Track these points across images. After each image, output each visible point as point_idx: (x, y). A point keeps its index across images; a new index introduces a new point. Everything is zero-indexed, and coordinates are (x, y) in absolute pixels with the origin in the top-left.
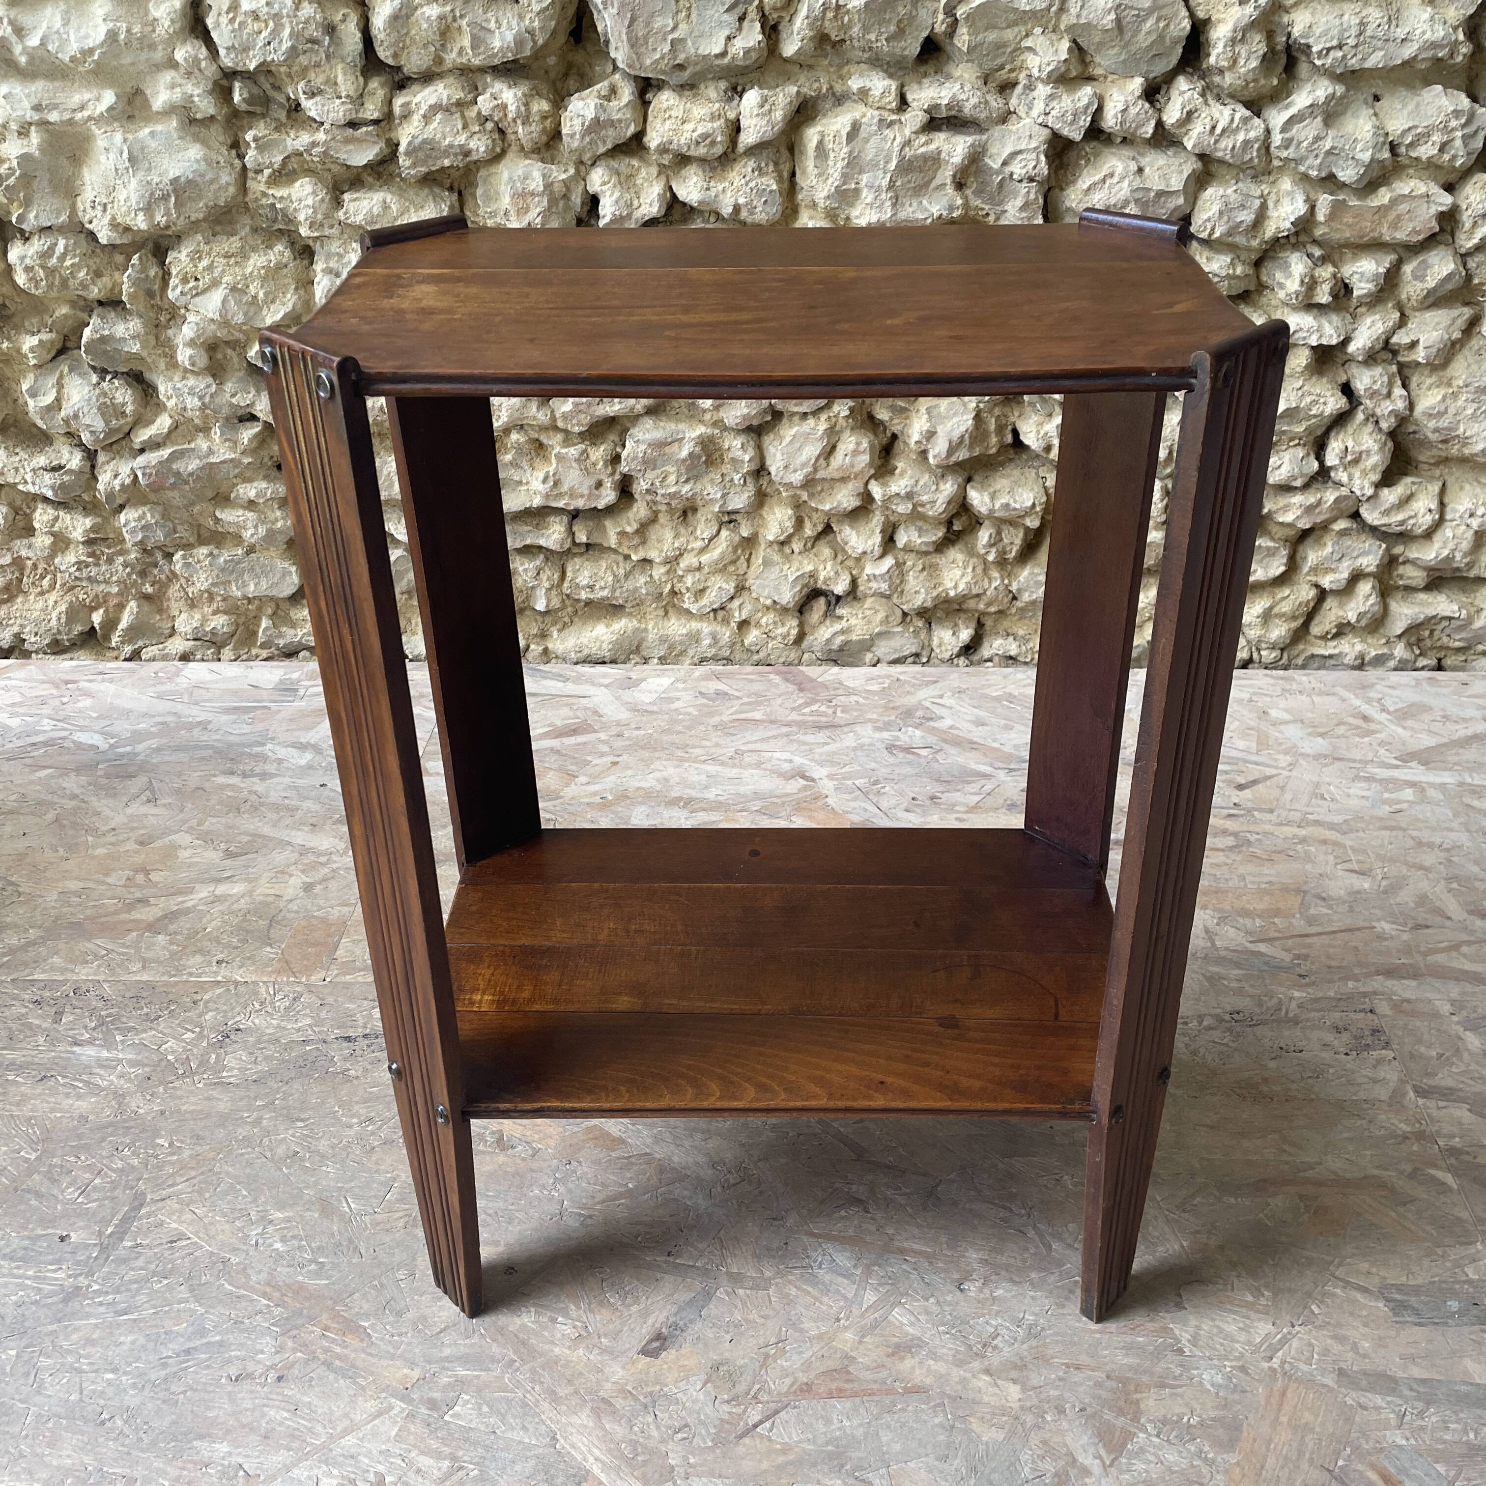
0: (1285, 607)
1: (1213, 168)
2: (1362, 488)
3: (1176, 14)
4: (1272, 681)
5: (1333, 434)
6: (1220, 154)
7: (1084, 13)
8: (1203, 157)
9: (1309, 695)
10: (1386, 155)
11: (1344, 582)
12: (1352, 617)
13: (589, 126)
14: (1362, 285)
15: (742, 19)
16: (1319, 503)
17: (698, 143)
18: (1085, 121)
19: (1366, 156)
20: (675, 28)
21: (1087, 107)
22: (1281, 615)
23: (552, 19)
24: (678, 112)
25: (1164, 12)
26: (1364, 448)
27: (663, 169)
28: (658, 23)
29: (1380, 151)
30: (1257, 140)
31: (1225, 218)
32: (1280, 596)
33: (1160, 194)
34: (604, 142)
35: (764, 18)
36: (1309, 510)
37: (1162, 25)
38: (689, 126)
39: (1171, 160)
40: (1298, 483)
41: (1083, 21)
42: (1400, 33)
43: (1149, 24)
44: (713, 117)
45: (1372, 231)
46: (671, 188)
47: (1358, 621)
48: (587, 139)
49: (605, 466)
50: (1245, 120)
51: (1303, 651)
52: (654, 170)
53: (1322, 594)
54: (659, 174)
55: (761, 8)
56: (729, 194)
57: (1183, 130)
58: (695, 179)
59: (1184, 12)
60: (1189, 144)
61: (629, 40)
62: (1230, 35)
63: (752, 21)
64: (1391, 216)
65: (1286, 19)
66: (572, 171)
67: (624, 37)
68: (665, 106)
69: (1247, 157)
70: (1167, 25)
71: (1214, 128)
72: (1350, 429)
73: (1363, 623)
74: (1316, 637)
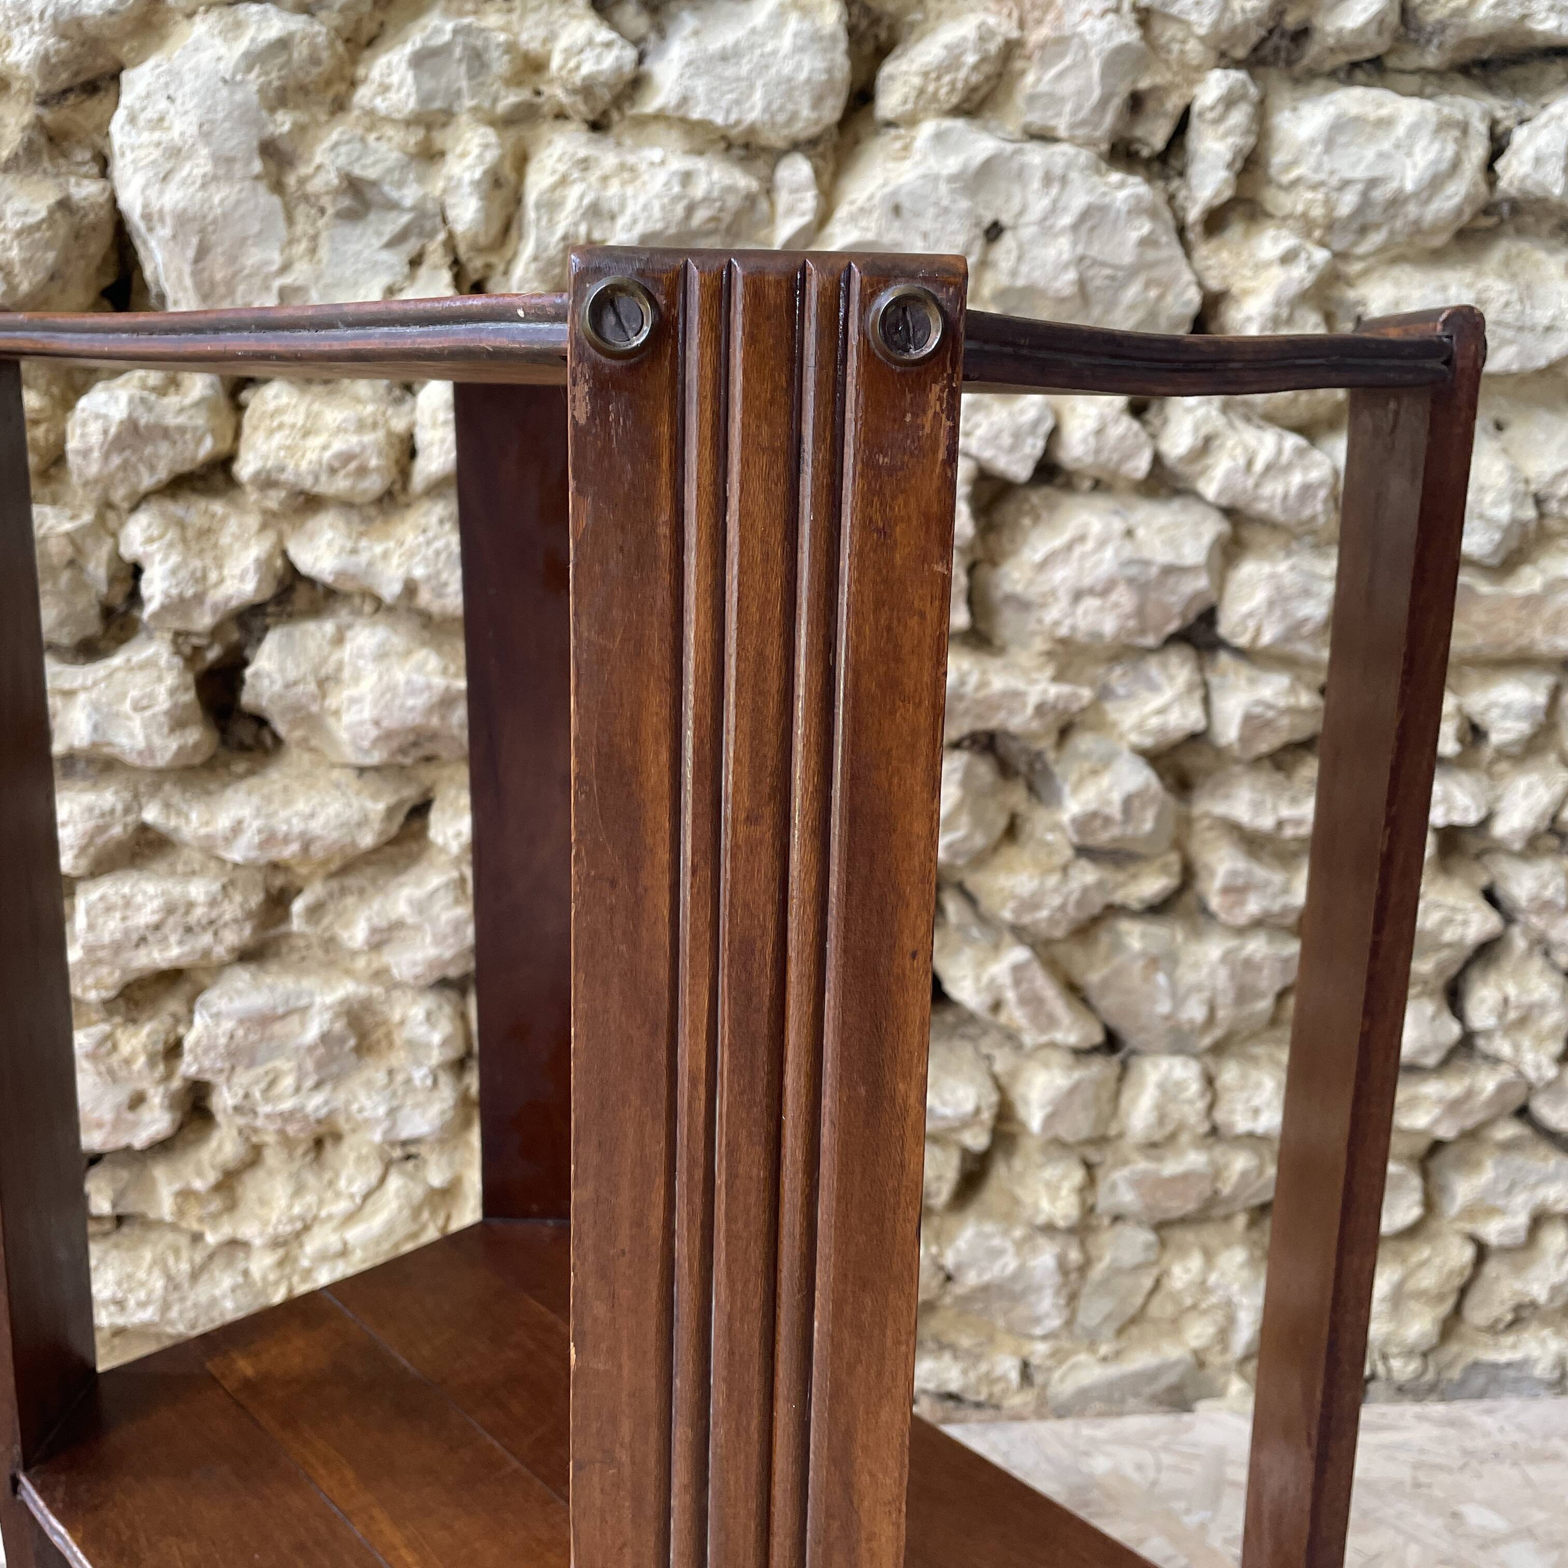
0: (1428, 1280)
1: (1247, 533)
2: (1538, 1067)
3: (1175, 278)
4: (1435, 1432)
5: (1474, 974)
6: (1262, 506)
7: (1024, 269)
8: (1230, 513)
9: (1515, 1464)
10: (1530, 513)
11: (1522, 1235)
12: (1539, 1291)
13: (118, 436)
14: (1509, 724)
15: (415, 262)
16: (1469, 1094)
17: (333, 471)
18: (1034, 447)
19: (1503, 513)
20: (285, 268)
21: (1036, 423)
22: (1420, 1295)
23: (48, 245)
24: (296, 417)
25: (1157, 273)
26: (1536, 997)
27: (269, 519)
28: (253, 257)
29: (1521, 505)
30: (1321, 484)
31: (1278, 613)
32: (1414, 1259)
33: (1169, 571)
34: (152, 468)
35: (457, 267)
36: (1453, 1107)
37: (1153, 293)
38: (315, 442)
39: (1181, 518)
40: (1431, 1060)
41: (1020, 282)
42: (1543, 316)
43: (1132, 292)
44: (361, 426)
45: (1519, 634)
46: (284, 554)
47: (1551, 1299)
48: (116, 460)
49: (152, 1062)
50: (1300, 453)
51: (1458, 1356)
52: (253, 521)
53: (1482, 1252)
54: (264, 527)
55: (450, 245)
56: (395, 560)
57: (1198, 467)
58: (329, 535)
59: (1187, 276)
60: (1210, 488)
61: (198, 285)
62: (1269, 310)
63: (436, 267)
64: (1548, 611)
65: (1352, 294)
66: (87, 517)
67: (188, 282)
68: (272, 406)
69: (1307, 513)
70: (1161, 297)
71: (1250, 464)
72: (1508, 965)
73: (1559, 1302)
74: (1479, 1329)
